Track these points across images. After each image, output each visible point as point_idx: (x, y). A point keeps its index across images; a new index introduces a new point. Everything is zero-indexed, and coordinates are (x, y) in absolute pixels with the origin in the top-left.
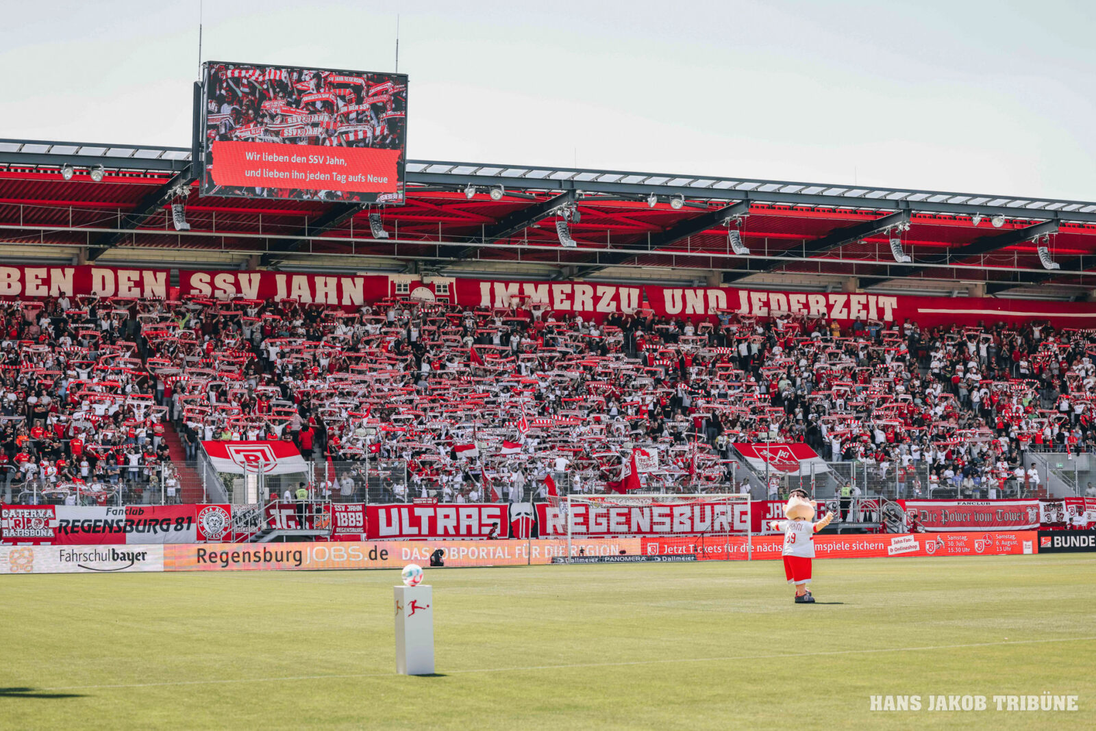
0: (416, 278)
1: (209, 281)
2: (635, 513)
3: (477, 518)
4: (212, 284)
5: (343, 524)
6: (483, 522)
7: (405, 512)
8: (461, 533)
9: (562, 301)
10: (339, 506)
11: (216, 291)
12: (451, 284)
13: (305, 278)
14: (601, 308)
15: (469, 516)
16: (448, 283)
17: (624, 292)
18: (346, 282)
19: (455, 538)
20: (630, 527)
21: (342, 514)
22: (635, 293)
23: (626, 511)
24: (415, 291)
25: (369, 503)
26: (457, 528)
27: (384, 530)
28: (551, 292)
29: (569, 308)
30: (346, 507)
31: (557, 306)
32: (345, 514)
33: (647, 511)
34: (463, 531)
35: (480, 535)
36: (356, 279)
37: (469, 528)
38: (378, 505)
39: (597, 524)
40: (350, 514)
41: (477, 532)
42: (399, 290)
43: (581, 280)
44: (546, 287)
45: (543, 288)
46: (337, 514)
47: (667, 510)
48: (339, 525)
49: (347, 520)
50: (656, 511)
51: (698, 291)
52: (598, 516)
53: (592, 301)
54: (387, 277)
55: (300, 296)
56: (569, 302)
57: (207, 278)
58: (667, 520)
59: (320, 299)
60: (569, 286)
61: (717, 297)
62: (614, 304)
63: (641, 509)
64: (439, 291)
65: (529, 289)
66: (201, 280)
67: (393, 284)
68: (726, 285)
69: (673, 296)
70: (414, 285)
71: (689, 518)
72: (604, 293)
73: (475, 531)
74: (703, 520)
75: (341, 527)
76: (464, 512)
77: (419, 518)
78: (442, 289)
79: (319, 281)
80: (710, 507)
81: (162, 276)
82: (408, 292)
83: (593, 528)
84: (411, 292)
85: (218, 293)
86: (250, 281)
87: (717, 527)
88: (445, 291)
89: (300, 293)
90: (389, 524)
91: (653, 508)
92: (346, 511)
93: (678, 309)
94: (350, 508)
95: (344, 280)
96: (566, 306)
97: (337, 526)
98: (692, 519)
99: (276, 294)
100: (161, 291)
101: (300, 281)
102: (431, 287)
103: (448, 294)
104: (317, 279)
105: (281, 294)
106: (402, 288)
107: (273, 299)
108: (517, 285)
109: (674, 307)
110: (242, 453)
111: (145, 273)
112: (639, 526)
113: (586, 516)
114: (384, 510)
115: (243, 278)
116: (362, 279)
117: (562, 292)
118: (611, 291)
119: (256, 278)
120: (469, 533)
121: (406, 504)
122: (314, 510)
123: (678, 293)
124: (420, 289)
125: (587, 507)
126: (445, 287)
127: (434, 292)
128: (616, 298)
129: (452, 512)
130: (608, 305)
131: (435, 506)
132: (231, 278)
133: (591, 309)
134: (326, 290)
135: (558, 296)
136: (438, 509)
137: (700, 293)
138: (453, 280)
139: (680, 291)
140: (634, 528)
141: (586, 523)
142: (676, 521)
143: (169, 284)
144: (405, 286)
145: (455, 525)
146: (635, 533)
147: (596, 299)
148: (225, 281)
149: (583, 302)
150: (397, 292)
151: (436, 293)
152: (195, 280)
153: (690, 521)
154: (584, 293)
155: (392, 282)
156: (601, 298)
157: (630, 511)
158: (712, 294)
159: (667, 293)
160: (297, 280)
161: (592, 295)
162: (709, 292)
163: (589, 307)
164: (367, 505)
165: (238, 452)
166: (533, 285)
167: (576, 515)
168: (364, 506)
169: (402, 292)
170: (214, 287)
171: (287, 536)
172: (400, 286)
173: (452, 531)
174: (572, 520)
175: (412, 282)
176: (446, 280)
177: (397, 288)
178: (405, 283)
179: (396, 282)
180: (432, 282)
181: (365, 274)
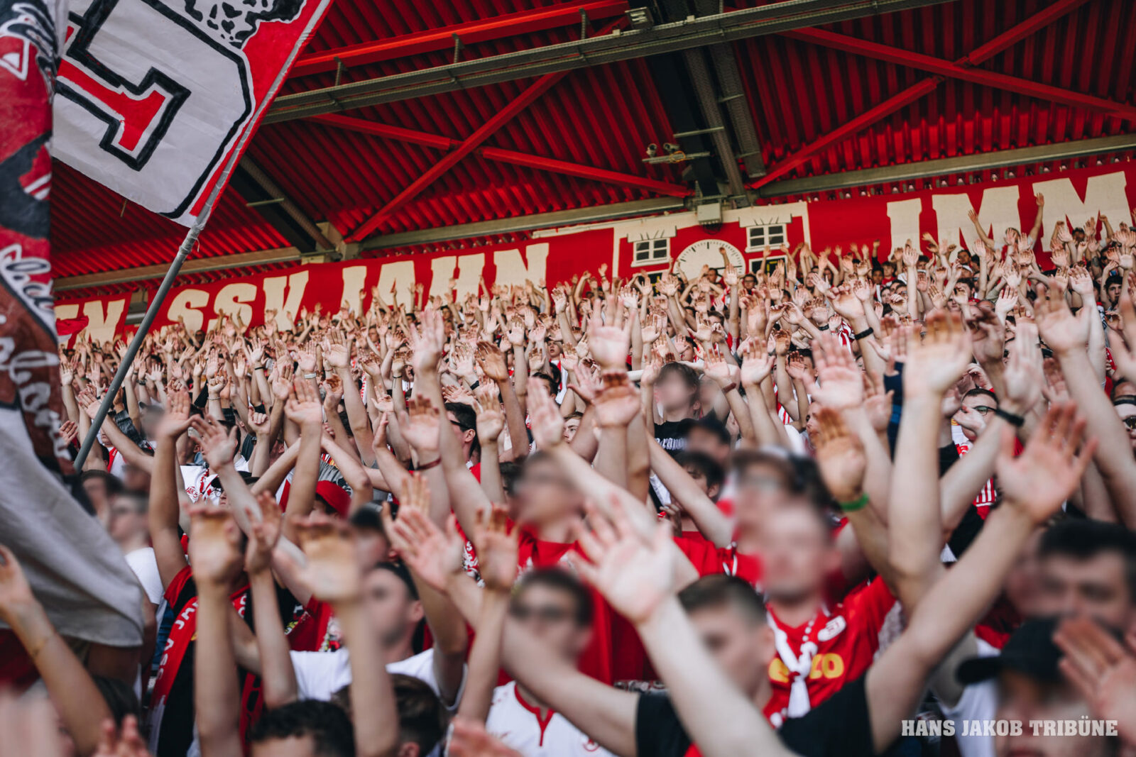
0: (689, 220)
1: (205, 303)
4: (208, 309)
12: (796, 223)
13: (410, 264)
16: (783, 220)
24: (686, 253)
36: (529, 248)
42: (641, 257)
45: (1109, 185)
54: (611, 231)
57: (202, 298)
64: (758, 242)
66: (189, 305)
67: (626, 246)
70: (686, 239)
79: (442, 267)
81: (116, 309)
82: (668, 259)
84: (675, 256)
86: (287, 290)
88: (776, 240)
95: (497, 257)
101: (396, 274)
102: (733, 234)
104: (437, 262)
106: (652, 250)
108: (1013, 191)
115: (274, 285)
116: (546, 246)
119: (299, 281)
126: (775, 230)
127: (741, 247)
132: (249, 292)
138: (801, 209)
144: (660, 243)
150: (635, 263)
151: (749, 249)
152: (177, 306)
155: (624, 242)
160: (390, 271)
166: (1067, 181)
169: (652, 261)
172: (645, 246)
175: (678, 232)
176: (781, 214)
177: (635, 252)
178: (658, 238)
179: (635, 239)
180: (737, 224)
181: (552, 233)
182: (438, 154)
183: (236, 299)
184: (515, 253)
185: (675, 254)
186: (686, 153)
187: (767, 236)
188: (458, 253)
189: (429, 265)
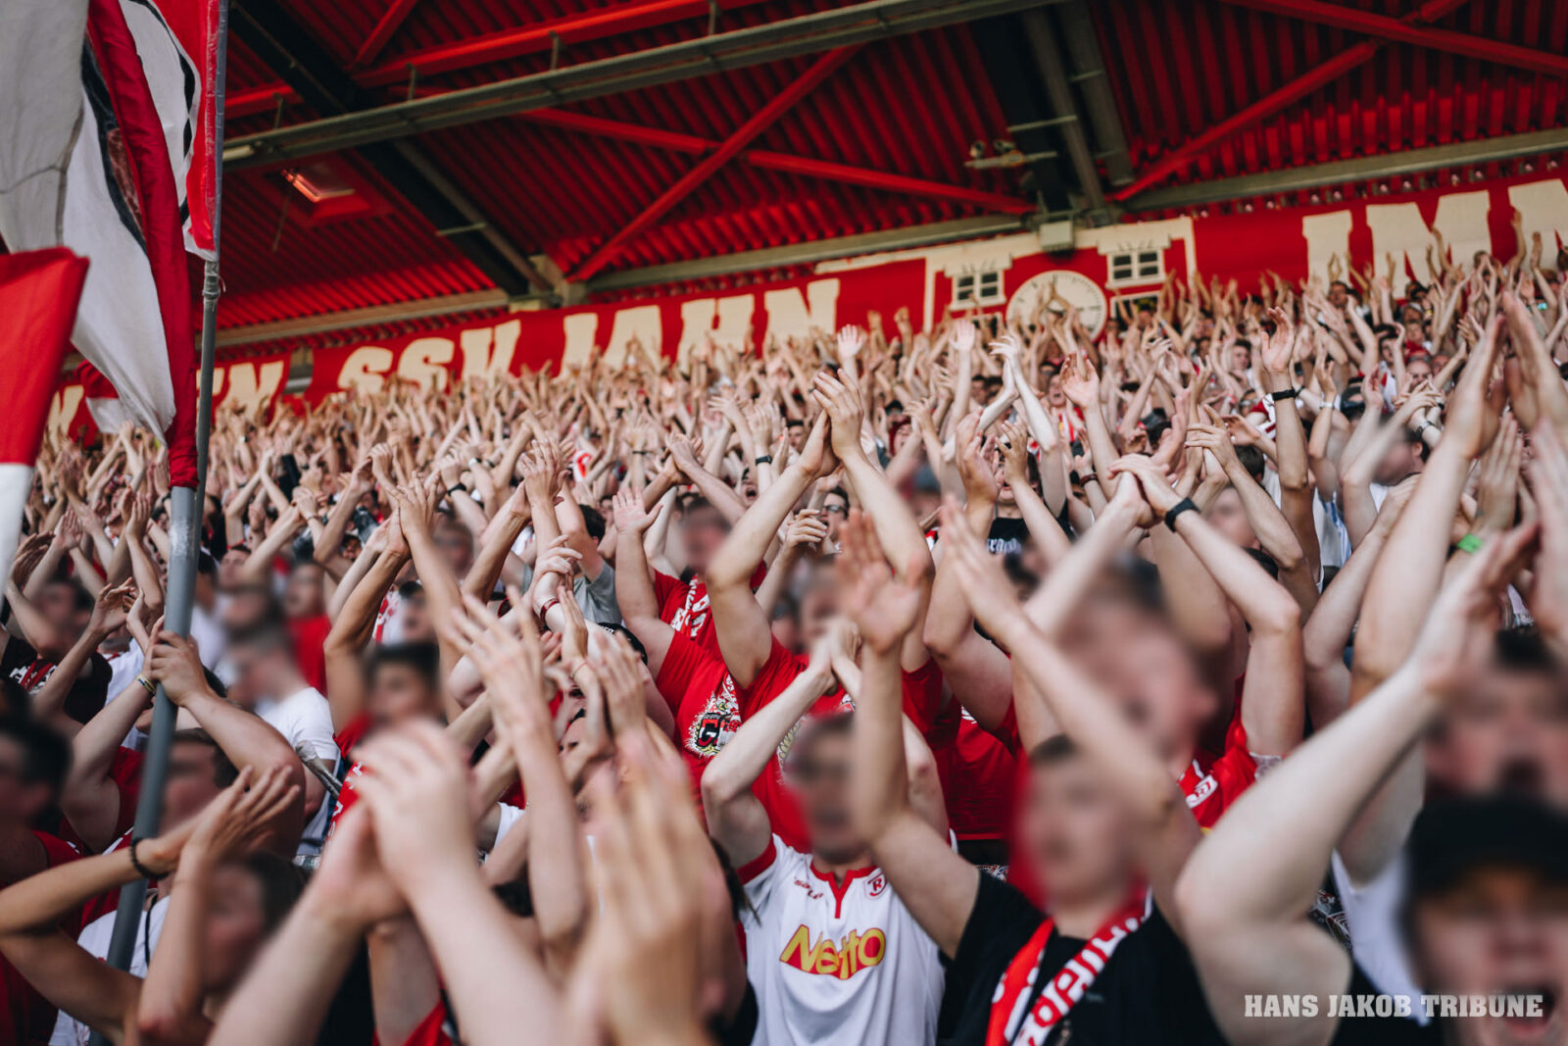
0: (1027, 245)
1: (385, 365)
12: (1175, 251)
13: (654, 310)
16: (1158, 244)
18: (782, 303)
24: (1025, 290)
36: (812, 287)
42: (963, 296)
54: (921, 264)
57: (383, 358)
64: (1124, 273)
65: (1538, 200)
66: (366, 367)
67: (943, 282)
70: (1024, 269)
79: (696, 314)
82: (1000, 298)
84: (1010, 294)
86: (492, 346)
88: (1149, 271)
95: (774, 297)
102: (1089, 264)
104: (686, 309)
106: (978, 286)
108: (1482, 199)
115: (475, 340)
116: (835, 284)
119: (508, 335)
124: (1043, 279)
126: (1147, 257)
127: (1100, 280)
132: (442, 347)
138: (1182, 229)
144: (989, 278)
151: (1112, 283)
152: (351, 368)
155: (940, 276)
160: (625, 320)
172: (968, 281)
175: (1014, 262)
176: (1156, 235)
177: (955, 290)
178: (987, 270)
179: (955, 272)
180: (1094, 250)
181: (843, 266)
182: (689, 161)
183: (426, 360)
184: (794, 293)
185: (1010, 291)
186: (1025, 152)
187: (1136, 266)
188: (717, 295)
189: (678, 311)
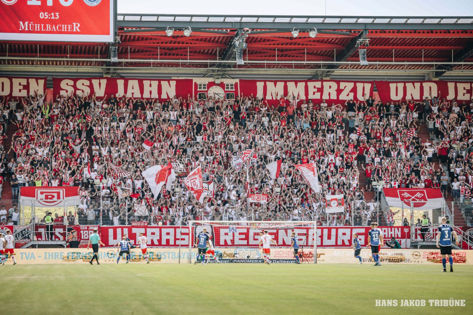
0: (211, 80)
1: (73, 84)
2: (281, 233)
3: (174, 234)
4: (75, 86)
5: (85, 238)
6: (177, 237)
7: (126, 231)
8: (162, 244)
9: (314, 93)
10: (83, 227)
11: (77, 91)
12: (237, 83)
13: (137, 81)
14: (342, 97)
15: (168, 234)
16: (234, 83)
17: (360, 86)
18: (164, 84)
19: (158, 247)
20: (277, 242)
21: (85, 231)
22: (368, 86)
23: (275, 231)
24: (211, 89)
25: (102, 225)
26: (160, 241)
27: (111, 241)
28: (306, 88)
29: (319, 98)
30: (88, 227)
31: (311, 96)
32: (87, 231)
33: (290, 232)
34: (164, 242)
35: (175, 245)
36: (171, 82)
37: (168, 241)
38: (108, 226)
39: (255, 239)
40: (90, 232)
41: (173, 244)
42: (200, 88)
43: (328, 79)
44: (304, 84)
45: (301, 85)
46: (82, 232)
47: (304, 231)
48: (82, 238)
49: (88, 235)
50: (297, 231)
51: (415, 84)
52: (255, 234)
53: (336, 93)
54: (192, 80)
55: (133, 94)
56: (319, 93)
57: (71, 83)
58: (304, 238)
59: (146, 95)
60: (320, 83)
61: (430, 88)
62: (352, 95)
63: (286, 230)
64: (228, 88)
65: (291, 85)
66: (67, 84)
67: (196, 85)
68: (437, 79)
69: (397, 88)
70: (211, 84)
71: (320, 237)
72: (345, 87)
73: (172, 242)
74: (329, 238)
75: (84, 239)
76: (164, 231)
77: (135, 234)
78: (230, 87)
79: (146, 83)
80: (335, 230)
81: (42, 82)
82: (206, 90)
83: (252, 242)
84: (208, 90)
85: (79, 93)
86: (100, 84)
87: (340, 243)
88: (232, 88)
89: (133, 91)
90: (115, 238)
91: (294, 229)
92: (88, 230)
93: (400, 97)
94: (91, 228)
95: (162, 82)
96: (317, 96)
97: (81, 239)
98: (321, 237)
99: (117, 92)
100: (41, 92)
101: (133, 84)
102: (222, 85)
103: (234, 90)
104: (144, 82)
105: (120, 93)
106: (202, 87)
107: (115, 95)
108: (283, 83)
109: (397, 95)
110: (44, 194)
111: (30, 80)
112: (284, 241)
113: (247, 235)
114: (112, 229)
115: (95, 82)
116: (175, 82)
117: (315, 87)
118: (351, 85)
119: (104, 82)
120: (168, 243)
121: (127, 225)
122: (67, 230)
123: (401, 86)
124: (214, 87)
125: (248, 229)
126: (232, 85)
127: (224, 89)
128: (354, 90)
129: (157, 231)
130: (348, 95)
131: (146, 227)
132: (87, 83)
133: (336, 98)
134: (150, 89)
135: (311, 90)
136: (147, 229)
137: (418, 85)
138: (237, 81)
139: (402, 84)
140: (281, 242)
141: (247, 238)
142: (310, 238)
143: (46, 87)
144: (204, 85)
145: (159, 239)
146: (281, 245)
147: (339, 91)
148: (83, 84)
149: (329, 94)
150: (198, 90)
151: (226, 90)
152: (63, 84)
153: (320, 239)
154: (330, 87)
155: (195, 83)
156: (342, 90)
157: (278, 232)
158: (426, 85)
159: (393, 86)
160: (131, 83)
161: (336, 88)
162: (424, 84)
163: (334, 97)
164: (101, 226)
165: (42, 193)
166: (294, 83)
167: (240, 234)
168: (99, 227)
169: (202, 90)
170: (76, 89)
171: (38, 245)
172: (201, 85)
173: (156, 243)
174: (237, 237)
175: (209, 82)
176: (233, 81)
177: (198, 87)
178: (204, 84)
179: (198, 83)
180: (223, 82)
181: (176, 78)
184: (167, 82)
185: (208, 89)
188: (151, 80)
